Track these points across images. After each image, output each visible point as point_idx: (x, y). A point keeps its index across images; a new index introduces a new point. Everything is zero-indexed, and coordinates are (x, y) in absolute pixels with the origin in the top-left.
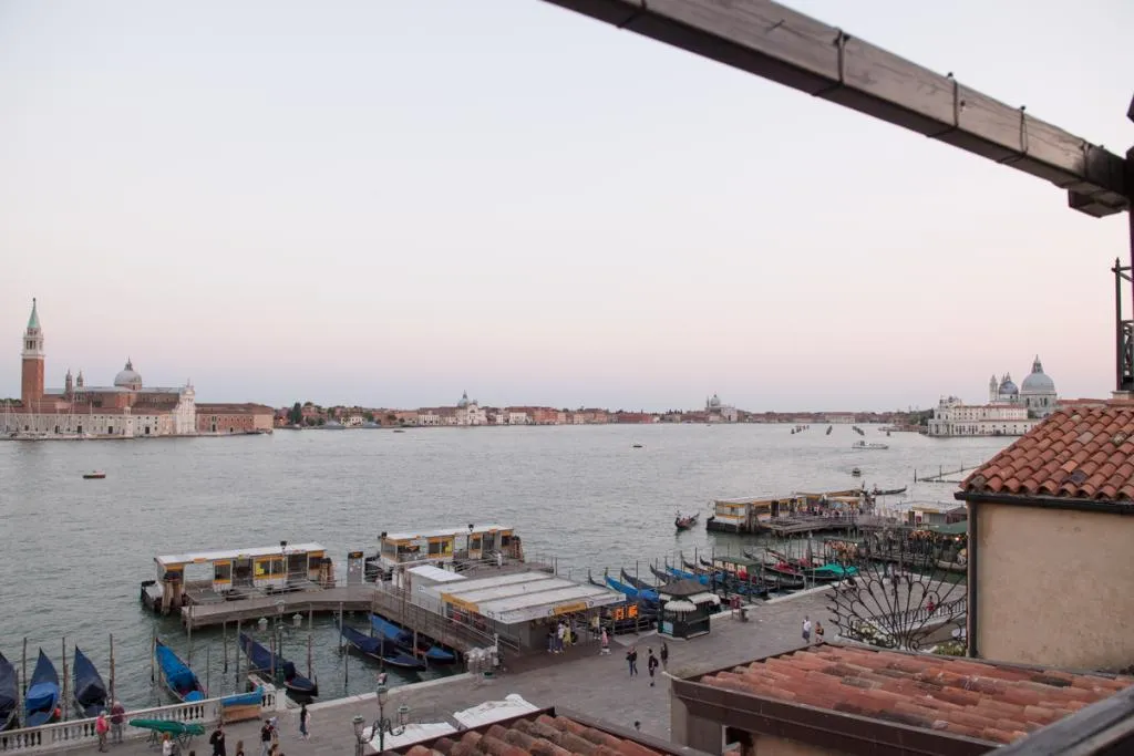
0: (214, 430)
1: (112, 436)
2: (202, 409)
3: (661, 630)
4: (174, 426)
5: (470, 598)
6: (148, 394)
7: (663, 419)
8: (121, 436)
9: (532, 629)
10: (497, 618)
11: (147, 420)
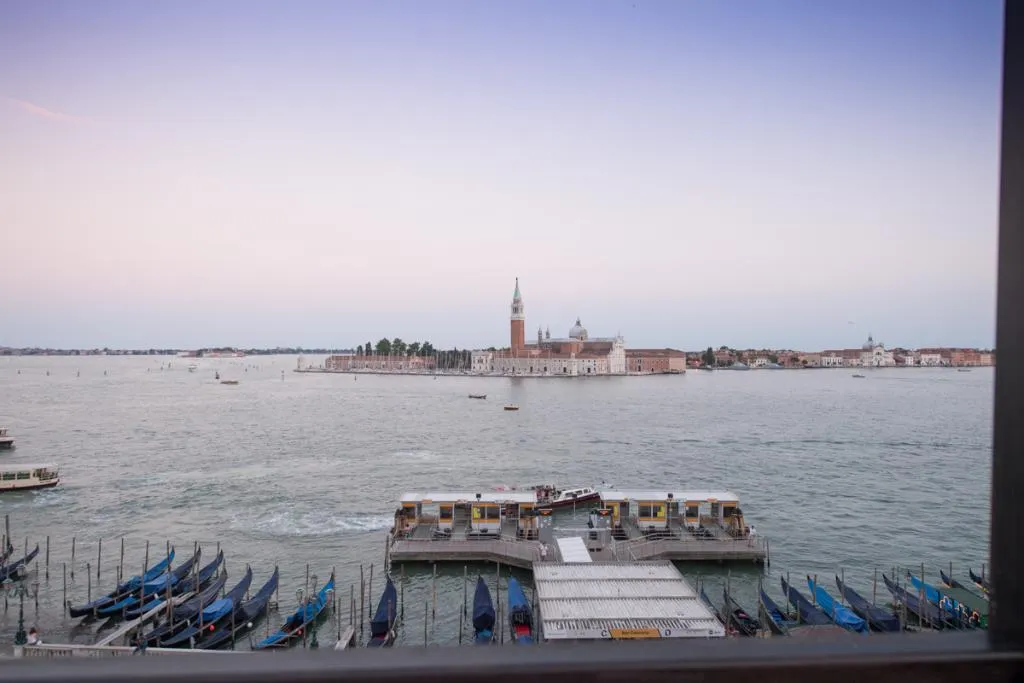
0: (639, 370)
1: (564, 375)
2: (631, 354)
4: (608, 368)
6: (591, 343)
8: (570, 375)
11: (588, 363)
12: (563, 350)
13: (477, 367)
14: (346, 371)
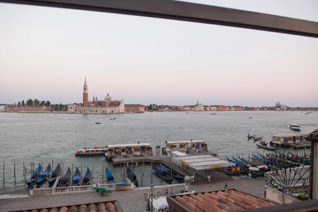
2: (126, 106)
3: (248, 176)
4: (119, 110)
5: (187, 161)
7: (261, 109)
8: (106, 113)
9: (206, 172)
10: (194, 168)
11: (112, 109)
12: (103, 104)
13: (70, 110)
14: (16, 111)
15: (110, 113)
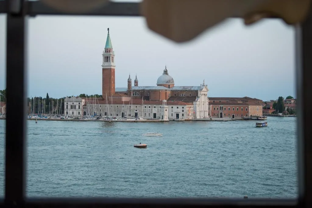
0: (221, 117)
1: (156, 120)
2: (213, 101)
4: (195, 113)
8: (161, 120)
11: (177, 109)
13: (70, 112)
15: (171, 121)
